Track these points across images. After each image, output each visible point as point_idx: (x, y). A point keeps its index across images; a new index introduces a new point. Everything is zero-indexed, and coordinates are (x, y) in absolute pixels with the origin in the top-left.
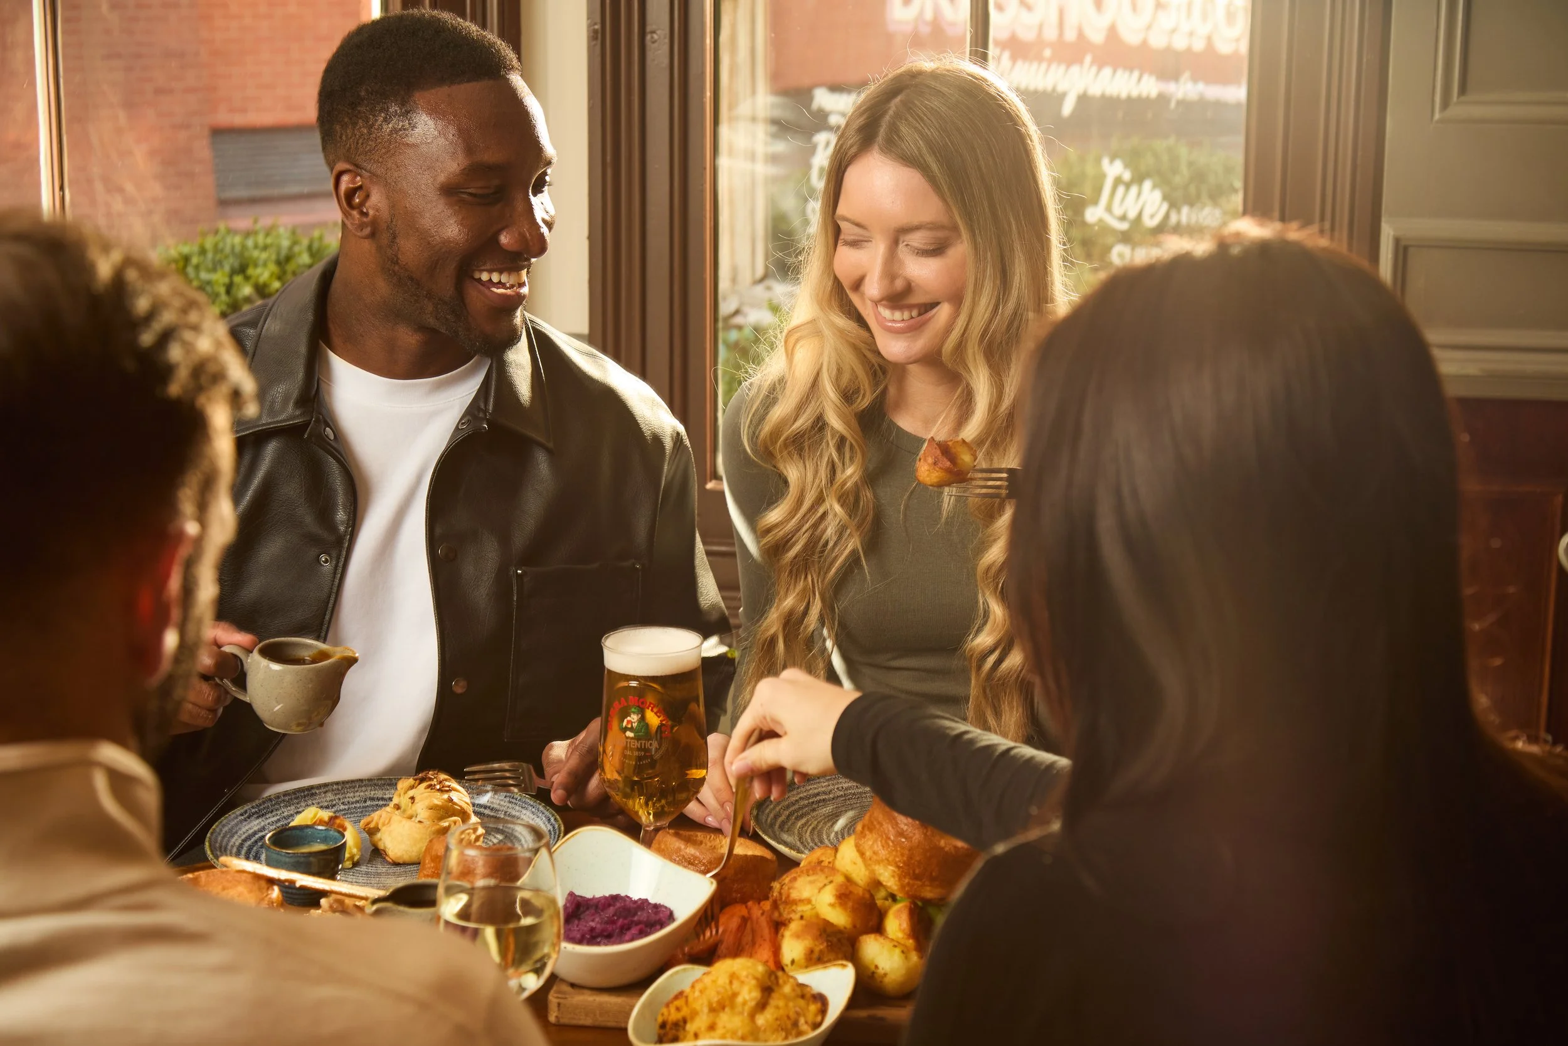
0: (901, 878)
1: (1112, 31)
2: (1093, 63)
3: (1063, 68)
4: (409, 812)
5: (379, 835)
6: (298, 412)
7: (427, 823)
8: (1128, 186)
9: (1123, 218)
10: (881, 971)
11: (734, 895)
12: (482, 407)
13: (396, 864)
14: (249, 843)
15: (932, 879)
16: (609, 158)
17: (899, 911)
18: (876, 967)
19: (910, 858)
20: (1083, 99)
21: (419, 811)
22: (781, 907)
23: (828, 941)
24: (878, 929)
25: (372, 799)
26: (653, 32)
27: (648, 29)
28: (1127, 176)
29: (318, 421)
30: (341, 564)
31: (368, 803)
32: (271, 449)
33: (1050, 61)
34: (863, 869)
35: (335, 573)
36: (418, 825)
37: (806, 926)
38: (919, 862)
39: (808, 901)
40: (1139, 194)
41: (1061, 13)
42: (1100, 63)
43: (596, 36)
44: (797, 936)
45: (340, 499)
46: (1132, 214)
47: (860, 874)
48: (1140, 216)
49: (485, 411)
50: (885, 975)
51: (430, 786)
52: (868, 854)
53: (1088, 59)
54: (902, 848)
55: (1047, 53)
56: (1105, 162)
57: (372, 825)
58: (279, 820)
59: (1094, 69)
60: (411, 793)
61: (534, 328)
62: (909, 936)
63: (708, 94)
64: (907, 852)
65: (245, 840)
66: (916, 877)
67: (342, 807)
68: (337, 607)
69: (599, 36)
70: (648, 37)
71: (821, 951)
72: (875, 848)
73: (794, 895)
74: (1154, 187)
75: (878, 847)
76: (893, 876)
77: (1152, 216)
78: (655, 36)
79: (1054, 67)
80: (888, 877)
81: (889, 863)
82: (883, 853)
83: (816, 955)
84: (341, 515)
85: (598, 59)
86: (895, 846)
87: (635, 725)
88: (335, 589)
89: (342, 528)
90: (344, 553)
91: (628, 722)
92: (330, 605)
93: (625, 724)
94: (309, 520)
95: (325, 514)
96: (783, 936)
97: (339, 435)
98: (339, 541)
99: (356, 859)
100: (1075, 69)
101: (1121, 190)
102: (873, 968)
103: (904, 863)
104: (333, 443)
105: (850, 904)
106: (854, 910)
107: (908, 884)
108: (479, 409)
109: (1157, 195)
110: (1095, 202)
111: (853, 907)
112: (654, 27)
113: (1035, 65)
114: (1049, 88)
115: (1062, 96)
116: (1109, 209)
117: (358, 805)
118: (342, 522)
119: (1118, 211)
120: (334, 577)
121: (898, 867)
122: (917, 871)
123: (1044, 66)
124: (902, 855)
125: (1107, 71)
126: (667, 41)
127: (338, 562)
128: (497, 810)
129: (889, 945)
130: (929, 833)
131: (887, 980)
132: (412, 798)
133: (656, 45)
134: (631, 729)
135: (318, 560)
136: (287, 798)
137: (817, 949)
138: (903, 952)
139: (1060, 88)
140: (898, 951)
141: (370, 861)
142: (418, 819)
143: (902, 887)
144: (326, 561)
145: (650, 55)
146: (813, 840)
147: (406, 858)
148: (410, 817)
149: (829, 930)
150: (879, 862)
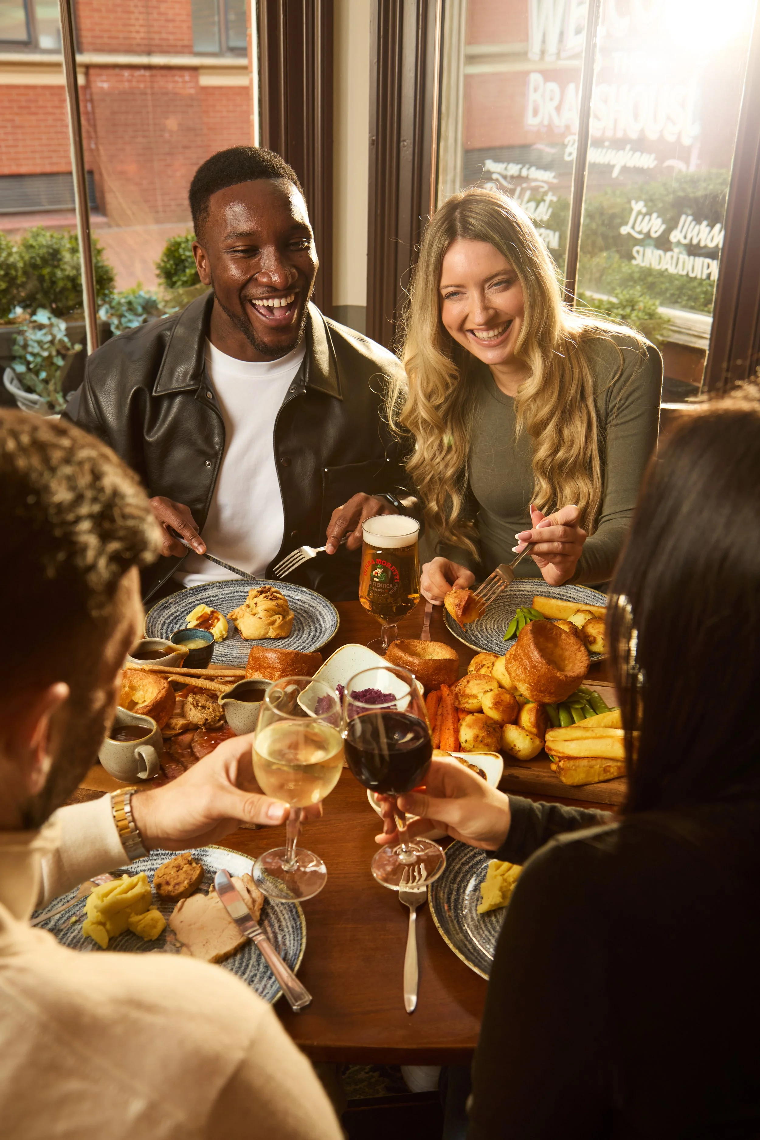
0: (532, 691)
1: (642, 131)
2: (631, 149)
3: (614, 152)
4: (254, 611)
5: (238, 622)
6: (192, 383)
7: (264, 618)
8: (645, 215)
9: (640, 232)
10: (517, 748)
11: (434, 682)
12: (303, 378)
13: (247, 640)
14: (169, 621)
15: (550, 693)
16: (379, 211)
17: (530, 710)
18: (515, 745)
19: (538, 681)
20: (625, 169)
21: (260, 611)
22: (460, 698)
23: (487, 731)
24: (516, 722)
25: (238, 592)
26: (404, 141)
27: (402, 139)
28: (644, 210)
29: (203, 388)
30: (217, 467)
31: (236, 594)
32: (178, 400)
33: (608, 148)
34: (509, 679)
35: (214, 471)
36: (259, 620)
37: (475, 720)
38: (544, 684)
39: (475, 697)
40: (650, 220)
41: (616, 121)
42: (634, 150)
43: (373, 143)
44: (470, 726)
45: (217, 430)
46: (645, 231)
47: (506, 681)
48: (649, 232)
49: (304, 381)
50: (519, 751)
51: (266, 597)
52: (513, 675)
53: (628, 147)
54: (534, 675)
55: (607, 144)
56: (633, 203)
57: (234, 617)
58: (186, 605)
59: (631, 153)
60: (256, 600)
61: (329, 327)
62: (534, 727)
63: (433, 176)
64: (536, 678)
65: (166, 619)
66: (541, 692)
67: (222, 596)
68: (215, 489)
69: (375, 143)
70: (402, 144)
71: (483, 737)
72: (518, 672)
73: (468, 691)
74: (658, 217)
75: (520, 671)
76: (527, 690)
77: (656, 232)
78: (405, 143)
79: (610, 151)
80: (524, 689)
81: (525, 682)
82: (523, 676)
83: (480, 739)
84: (217, 439)
85: (374, 156)
86: (530, 673)
87: (379, 575)
88: (214, 480)
89: (217, 447)
90: (219, 461)
91: (376, 573)
92: (212, 489)
93: (374, 573)
94: (200, 442)
95: (208, 439)
96: (461, 725)
97: (216, 395)
98: (216, 454)
99: (225, 637)
100: (621, 152)
101: (640, 218)
102: (512, 746)
103: (535, 683)
104: (211, 401)
105: (501, 708)
106: (503, 712)
107: (536, 695)
108: (301, 380)
109: (659, 221)
110: (626, 223)
111: (503, 710)
112: (405, 138)
113: (600, 150)
114: (606, 162)
115: (614, 166)
116: (633, 227)
117: (230, 595)
118: (218, 444)
119: (638, 228)
120: (213, 474)
121: (530, 685)
122: (542, 689)
123: (604, 151)
124: (534, 679)
125: (638, 154)
126: (412, 146)
127: (215, 466)
128: (304, 603)
129: (523, 733)
130: (551, 668)
131: (520, 753)
132: (256, 604)
133: (405, 148)
134: (377, 577)
135: (205, 463)
136: (191, 592)
137: (481, 735)
138: (531, 739)
139: (612, 163)
140: (528, 738)
141: (233, 637)
142: (259, 616)
143: (533, 696)
144: (209, 465)
145: (402, 154)
146: (477, 629)
147: (252, 637)
148: (254, 615)
149: (489, 722)
150: (519, 681)
